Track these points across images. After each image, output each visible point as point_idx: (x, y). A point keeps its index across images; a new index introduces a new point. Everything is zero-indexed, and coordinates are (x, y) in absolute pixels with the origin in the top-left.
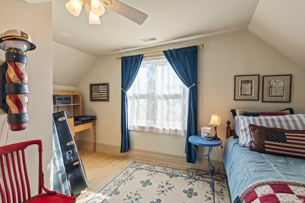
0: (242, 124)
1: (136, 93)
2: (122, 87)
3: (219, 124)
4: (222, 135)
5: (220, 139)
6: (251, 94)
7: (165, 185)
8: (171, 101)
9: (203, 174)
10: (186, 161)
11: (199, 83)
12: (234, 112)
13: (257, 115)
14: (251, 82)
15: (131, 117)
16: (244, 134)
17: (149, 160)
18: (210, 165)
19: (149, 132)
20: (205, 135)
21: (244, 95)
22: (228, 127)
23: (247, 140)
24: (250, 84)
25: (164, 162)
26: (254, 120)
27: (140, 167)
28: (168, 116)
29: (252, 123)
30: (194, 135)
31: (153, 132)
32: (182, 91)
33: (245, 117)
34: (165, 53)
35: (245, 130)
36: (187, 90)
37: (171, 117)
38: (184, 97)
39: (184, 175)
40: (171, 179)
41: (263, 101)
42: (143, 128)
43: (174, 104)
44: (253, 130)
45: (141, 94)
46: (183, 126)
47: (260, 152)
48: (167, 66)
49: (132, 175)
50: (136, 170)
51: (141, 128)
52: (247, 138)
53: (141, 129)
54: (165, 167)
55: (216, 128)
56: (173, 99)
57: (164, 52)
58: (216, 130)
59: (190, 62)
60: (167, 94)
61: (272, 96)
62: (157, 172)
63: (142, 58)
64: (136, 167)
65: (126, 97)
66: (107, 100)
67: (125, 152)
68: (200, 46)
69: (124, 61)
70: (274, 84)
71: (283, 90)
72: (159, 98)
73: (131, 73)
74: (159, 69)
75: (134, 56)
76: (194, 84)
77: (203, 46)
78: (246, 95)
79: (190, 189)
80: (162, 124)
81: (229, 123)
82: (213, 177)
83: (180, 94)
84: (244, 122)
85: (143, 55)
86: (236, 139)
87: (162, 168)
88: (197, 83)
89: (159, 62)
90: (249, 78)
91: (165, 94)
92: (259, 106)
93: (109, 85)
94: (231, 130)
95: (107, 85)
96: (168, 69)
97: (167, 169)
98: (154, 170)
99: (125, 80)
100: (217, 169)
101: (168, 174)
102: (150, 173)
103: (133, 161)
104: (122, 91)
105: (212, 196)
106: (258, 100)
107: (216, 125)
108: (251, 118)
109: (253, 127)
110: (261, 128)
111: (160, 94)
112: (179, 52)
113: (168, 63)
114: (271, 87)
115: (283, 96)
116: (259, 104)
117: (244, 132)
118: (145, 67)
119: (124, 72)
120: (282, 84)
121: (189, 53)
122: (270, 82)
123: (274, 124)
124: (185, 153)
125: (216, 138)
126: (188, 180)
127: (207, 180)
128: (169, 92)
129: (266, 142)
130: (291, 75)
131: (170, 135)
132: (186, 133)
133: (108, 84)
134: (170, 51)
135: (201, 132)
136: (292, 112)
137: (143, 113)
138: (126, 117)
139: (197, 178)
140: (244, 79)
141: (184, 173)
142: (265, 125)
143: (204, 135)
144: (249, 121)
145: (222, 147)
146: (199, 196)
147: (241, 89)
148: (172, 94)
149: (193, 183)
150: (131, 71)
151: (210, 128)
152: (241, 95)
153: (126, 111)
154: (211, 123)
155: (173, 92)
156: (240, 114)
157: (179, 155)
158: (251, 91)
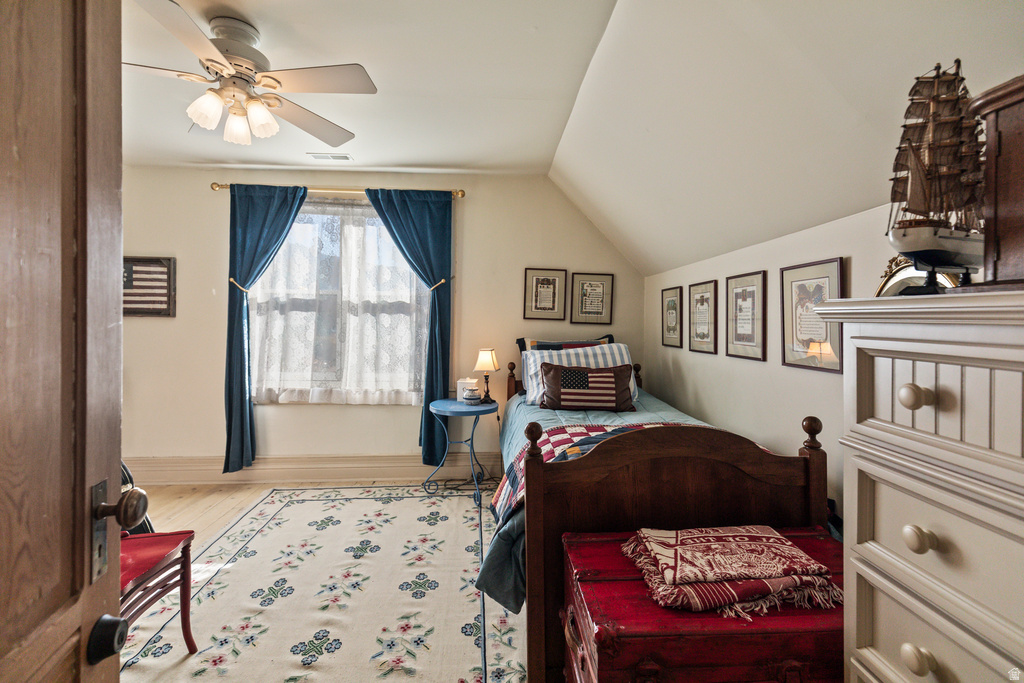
0: (532, 365)
1: (281, 293)
2: (232, 274)
3: (493, 369)
4: (498, 394)
5: (494, 401)
6: (553, 308)
7: (373, 518)
8: (385, 319)
9: (460, 485)
10: (422, 460)
11: (454, 277)
12: (522, 344)
13: (558, 347)
14: (553, 283)
15: (260, 365)
16: (535, 383)
17: (319, 481)
18: (475, 462)
19: (319, 404)
20: (466, 394)
21: (541, 309)
22: (512, 376)
23: (538, 392)
24: (552, 286)
25: (362, 479)
26: (551, 356)
27: (295, 498)
28: (377, 357)
29: (547, 361)
30: (441, 399)
31: (333, 402)
32: (414, 294)
33: (537, 352)
34: (373, 194)
35: (536, 374)
36: (427, 292)
37: (385, 359)
38: (419, 310)
39: (416, 494)
40: (386, 506)
41: (571, 322)
42: (302, 393)
43: (393, 328)
44: (546, 373)
45: (296, 297)
46: (416, 380)
47: (554, 409)
48: (374, 227)
49: (277, 517)
50: (287, 505)
51: (296, 394)
52: (538, 389)
53: (295, 398)
54: (367, 488)
55: (487, 377)
56: (390, 313)
57: (368, 191)
58: (487, 382)
59: (433, 228)
60: (373, 300)
61: (586, 313)
62: (347, 500)
63: (303, 198)
64: (283, 500)
65: (245, 304)
66: (169, 312)
67: (240, 468)
68: (457, 193)
69: (240, 198)
70: (589, 290)
71: (602, 301)
72: (353, 310)
73: (264, 235)
74: (352, 232)
75: (275, 187)
76: (443, 281)
77: (463, 196)
78: (544, 309)
79: (432, 514)
80: (360, 381)
81: (512, 366)
82: (480, 486)
83: (408, 302)
84: (535, 361)
85: (305, 189)
86: (523, 397)
87: (361, 490)
88: (449, 279)
89: (353, 215)
90: (550, 275)
91: (368, 302)
92: (564, 330)
93: (175, 263)
94: (516, 382)
95: (168, 263)
96: (379, 236)
97: (373, 490)
98: (339, 497)
99: (243, 253)
100: (489, 468)
101: (376, 499)
102: (333, 504)
103: (271, 490)
104: (232, 286)
105: (477, 516)
106: (564, 319)
107: (488, 371)
108: (546, 353)
109: (547, 367)
110: (559, 369)
111: (354, 300)
112: (407, 199)
113: (379, 220)
114: (585, 295)
115: (601, 313)
116: (565, 327)
117: (534, 380)
118: (311, 221)
119: (239, 231)
120: (600, 290)
121: (432, 206)
122: (583, 284)
123: (578, 362)
124: (420, 445)
125: (487, 400)
126: (427, 501)
127: (467, 493)
128: (379, 297)
129: (563, 390)
130: (612, 275)
131: (380, 405)
132: (424, 397)
133: (175, 260)
134: (387, 193)
135: (456, 392)
136: (611, 339)
137: (303, 351)
138: (247, 363)
139: (445, 494)
140: (542, 275)
141: (416, 490)
142: (565, 364)
143: (462, 394)
144: (542, 357)
145: (498, 418)
146: (452, 520)
147: (536, 296)
148: (389, 301)
149: (439, 503)
150: (266, 231)
151: (475, 381)
152: (536, 308)
153: (246, 346)
154: (478, 367)
155: (389, 296)
156: (533, 348)
157: (403, 453)
158: (554, 302)
